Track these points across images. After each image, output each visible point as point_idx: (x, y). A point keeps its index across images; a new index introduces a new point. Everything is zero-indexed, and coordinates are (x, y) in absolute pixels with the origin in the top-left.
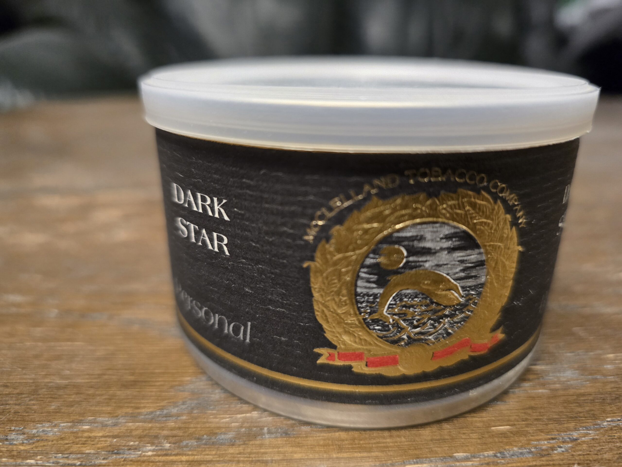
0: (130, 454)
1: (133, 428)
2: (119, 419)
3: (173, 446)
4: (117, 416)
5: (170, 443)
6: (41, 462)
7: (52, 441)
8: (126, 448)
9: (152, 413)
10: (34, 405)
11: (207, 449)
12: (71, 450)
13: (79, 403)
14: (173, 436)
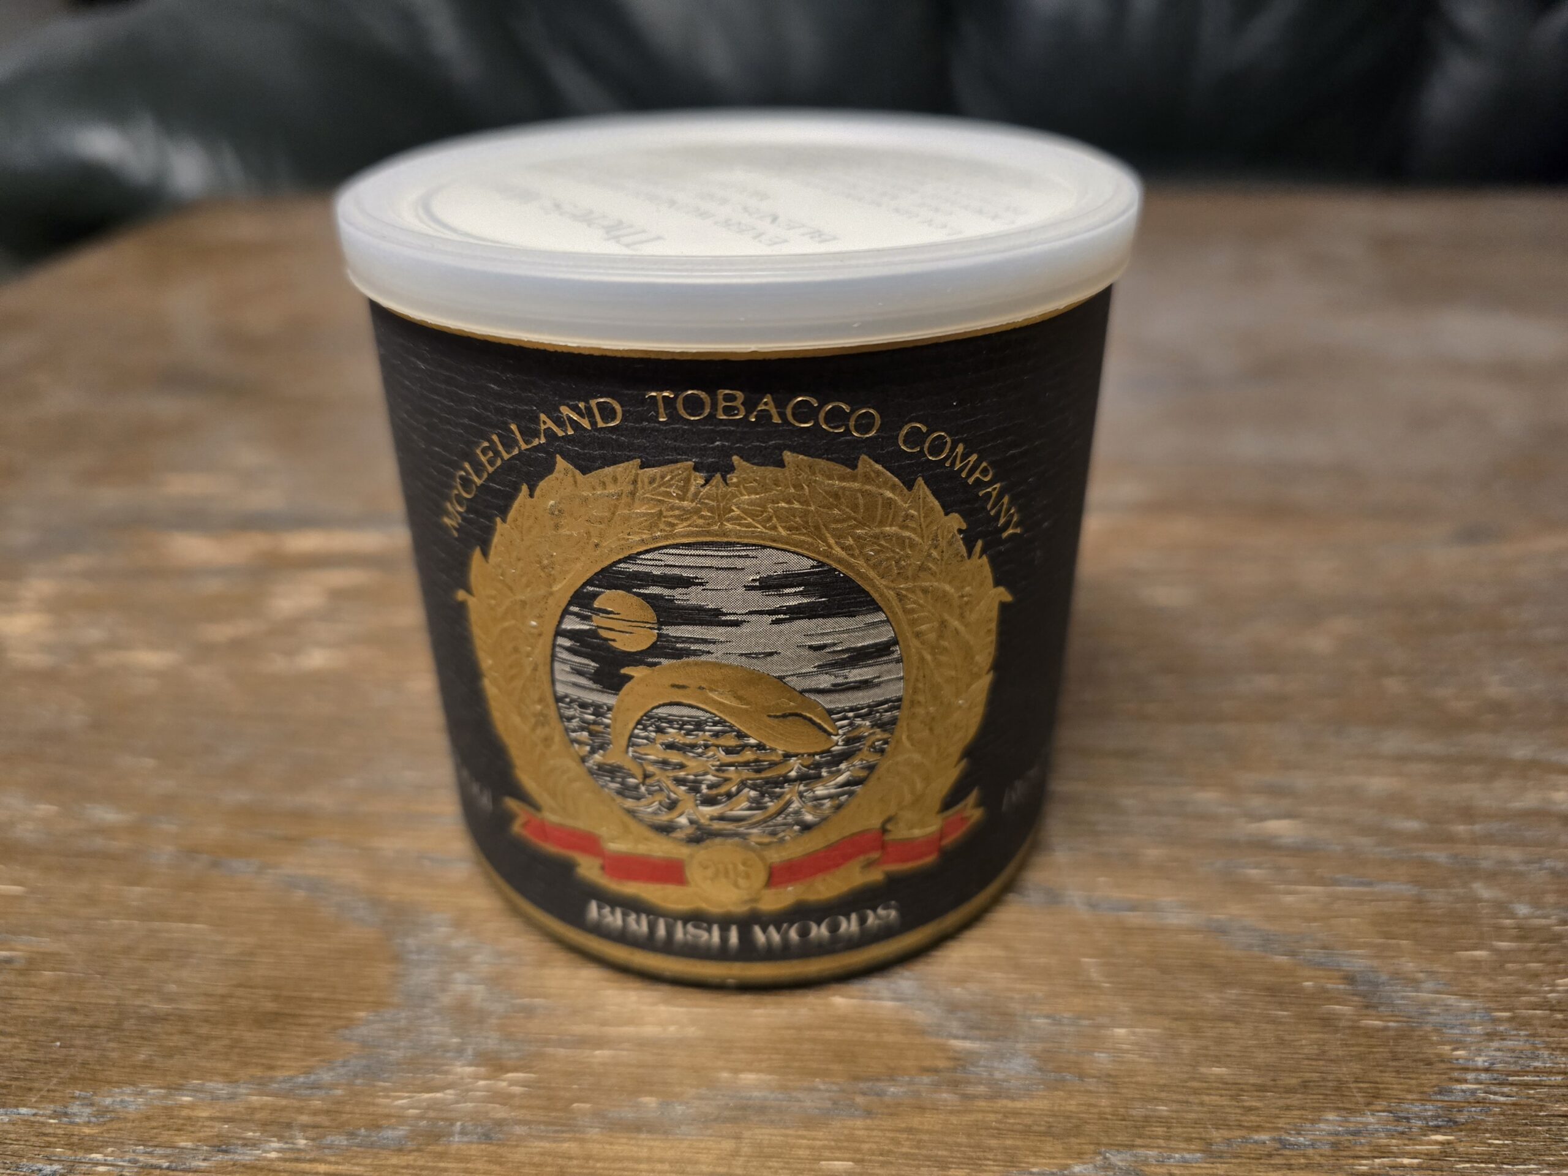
0: (243, 1154)
1: (257, 1105)
2: (239, 1087)
3: (311, 1143)
4: (236, 1081)
5: (306, 1139)
6: (112, 1158)
7: (133, 1121)
8: (240, 1142)
9: (291, 1078)
10: (113, 1050)
11: (360, 1155)
12: (159, 1140)
13: (181, 1051)
14: (315, 1127)
